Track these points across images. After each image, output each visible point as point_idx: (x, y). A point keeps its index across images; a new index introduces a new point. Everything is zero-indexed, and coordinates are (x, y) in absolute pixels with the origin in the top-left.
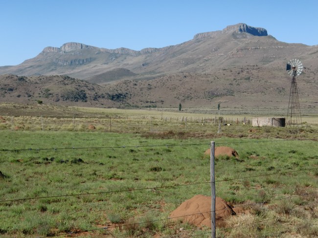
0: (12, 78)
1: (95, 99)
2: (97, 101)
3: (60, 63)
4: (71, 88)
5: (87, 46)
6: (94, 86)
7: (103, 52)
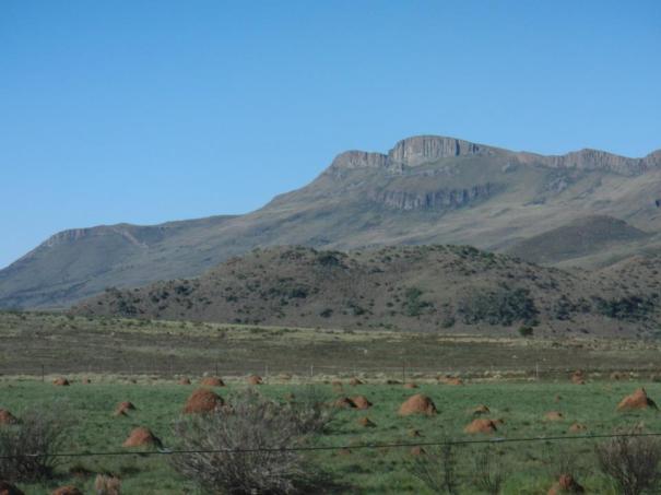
0: (299, 256)
1: (562, 315)
2: (569, 322)
3: (391, 202)
4: (485, 282)
5: (475, 147)
6: (554, 276)
7: (525, 164)
